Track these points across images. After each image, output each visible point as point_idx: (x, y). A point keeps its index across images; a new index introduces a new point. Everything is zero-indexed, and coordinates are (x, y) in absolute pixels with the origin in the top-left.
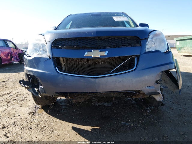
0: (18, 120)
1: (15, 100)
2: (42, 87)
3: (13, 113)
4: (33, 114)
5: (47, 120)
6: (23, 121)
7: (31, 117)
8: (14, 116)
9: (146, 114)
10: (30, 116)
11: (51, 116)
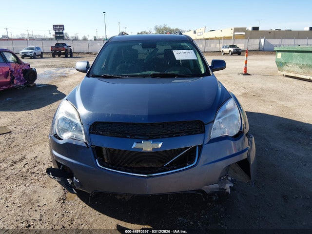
0: (45, 213)
1: (34, 173)
2: (78, 181)
3: (36, 200)
4: (63, 202)
5: (83, 212)
6: (52, 214)
7: (61, 207)
8: (39, 206)
9: (211, 204)
10: (59, 205)
11: (88, 206)
